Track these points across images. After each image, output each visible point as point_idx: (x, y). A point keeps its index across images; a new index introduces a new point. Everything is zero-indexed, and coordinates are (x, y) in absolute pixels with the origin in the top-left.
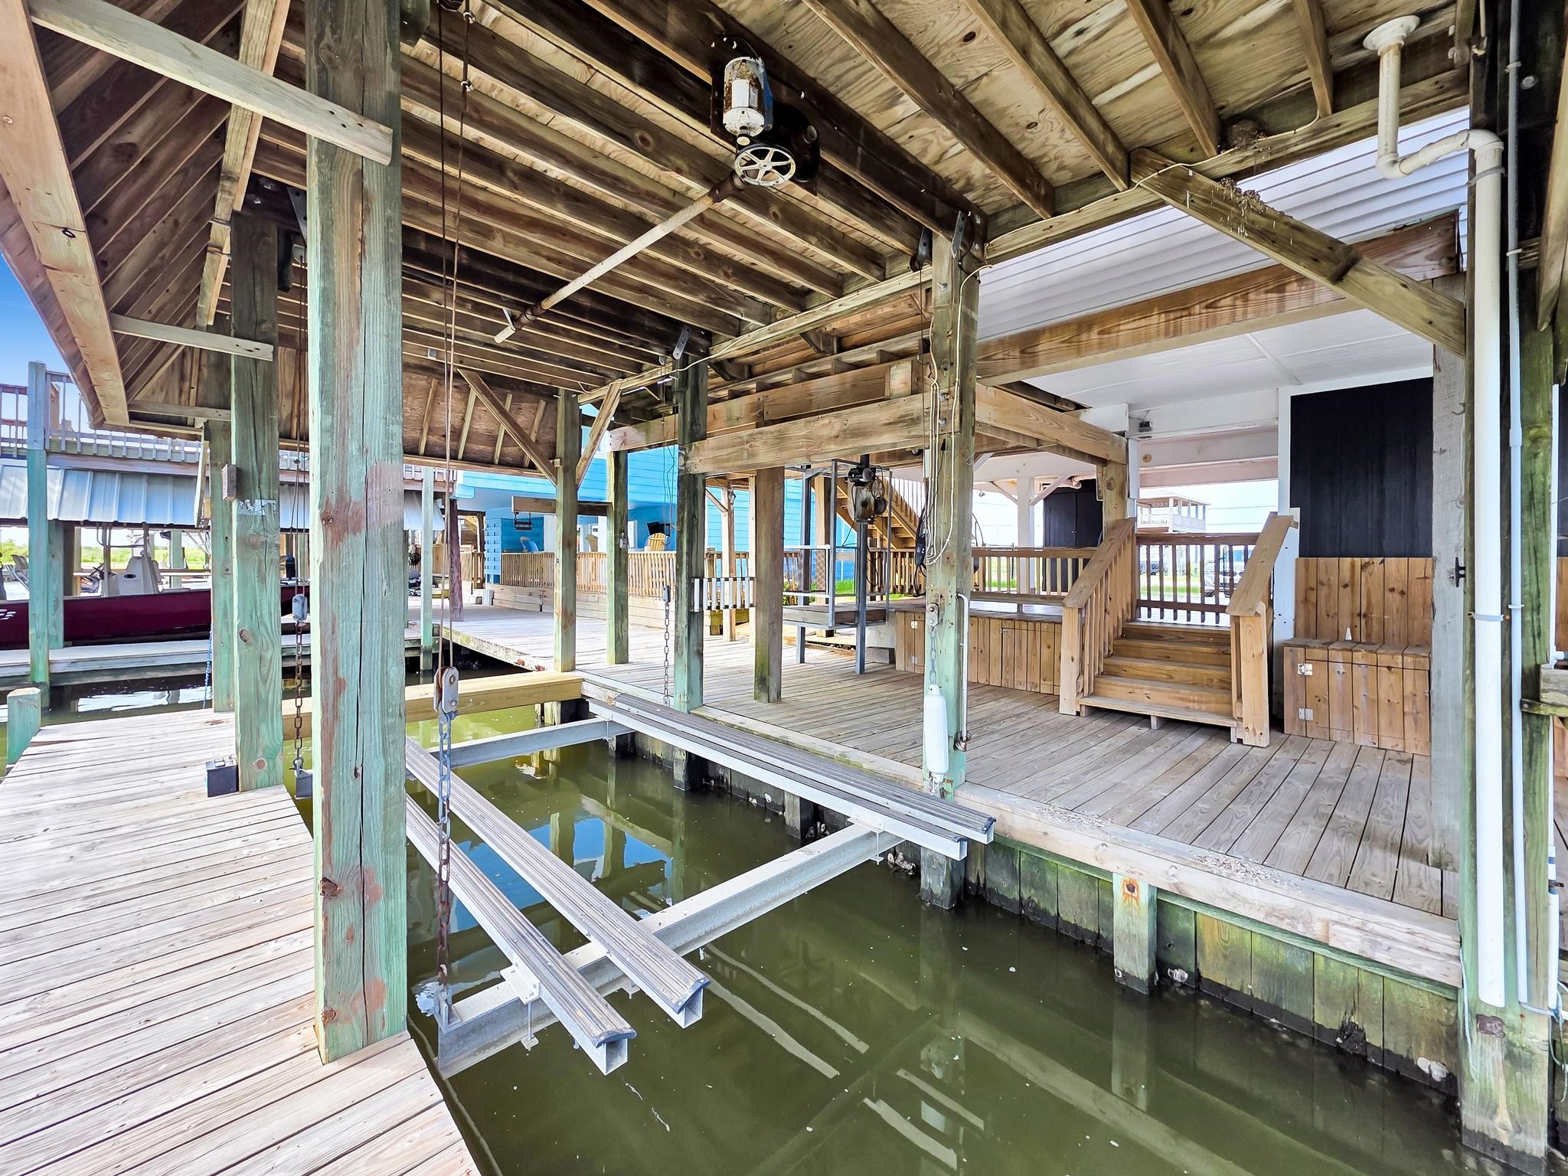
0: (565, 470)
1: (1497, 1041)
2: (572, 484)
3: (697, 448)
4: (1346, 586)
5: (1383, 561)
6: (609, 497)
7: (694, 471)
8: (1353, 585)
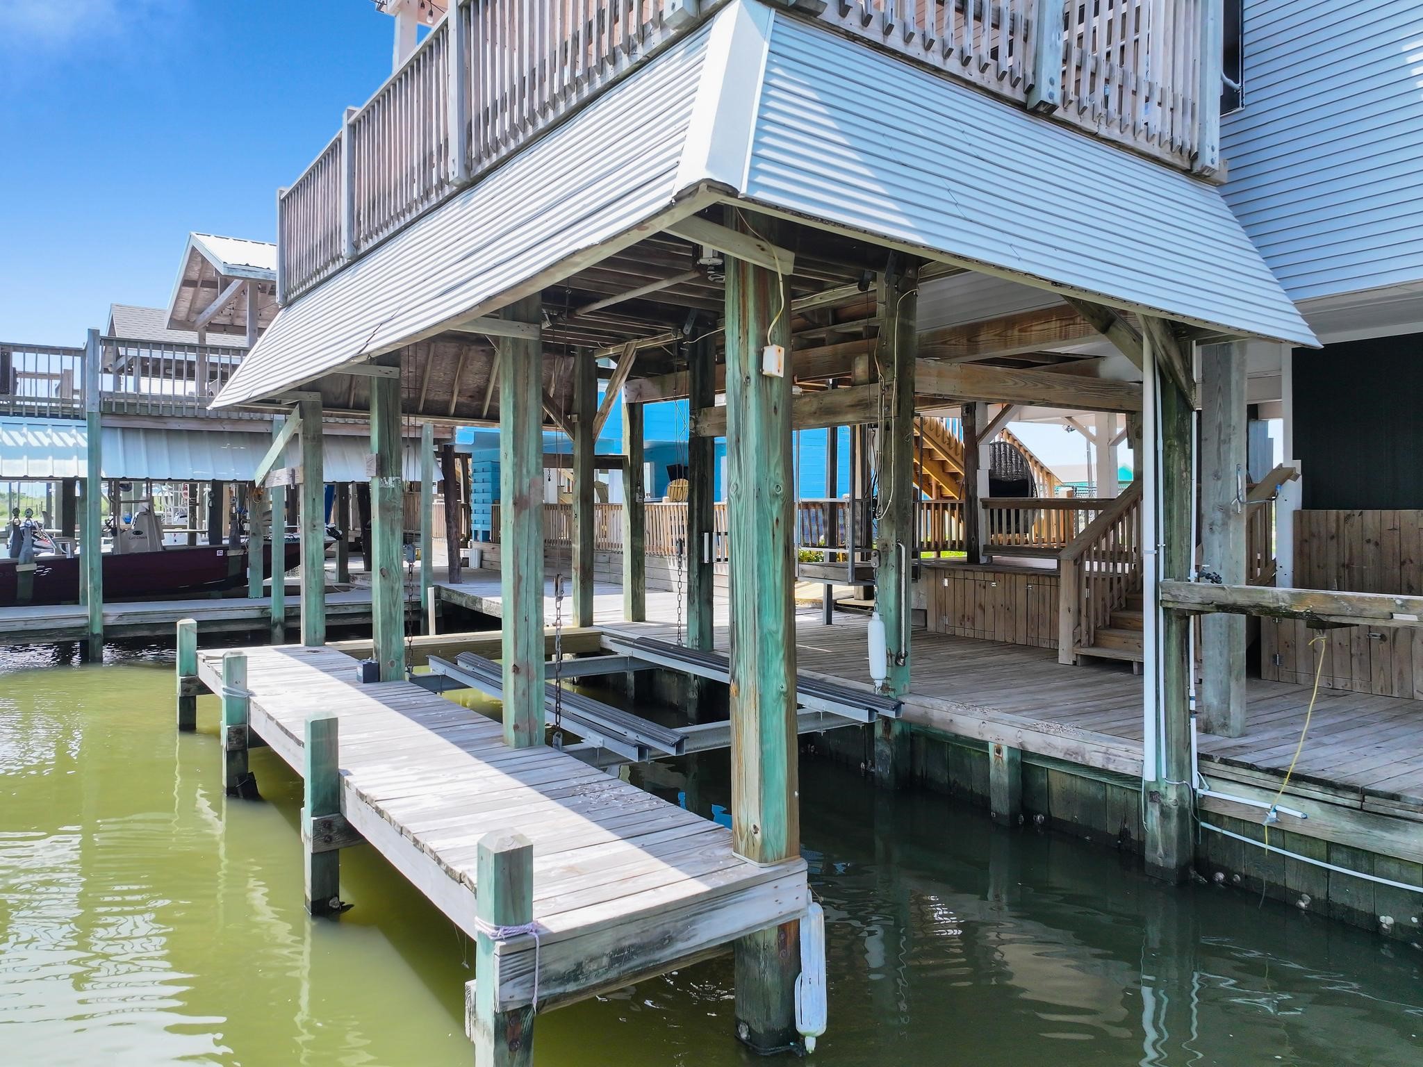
0: (583, 426)
1: (1157, 805)
2: (589, 438)
3: (706, 414)
4: (1332, 538)
5: (1361, 514)
6: (626, 451)
7: (703, 434)
8: (1338, 536)
